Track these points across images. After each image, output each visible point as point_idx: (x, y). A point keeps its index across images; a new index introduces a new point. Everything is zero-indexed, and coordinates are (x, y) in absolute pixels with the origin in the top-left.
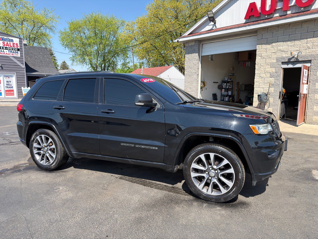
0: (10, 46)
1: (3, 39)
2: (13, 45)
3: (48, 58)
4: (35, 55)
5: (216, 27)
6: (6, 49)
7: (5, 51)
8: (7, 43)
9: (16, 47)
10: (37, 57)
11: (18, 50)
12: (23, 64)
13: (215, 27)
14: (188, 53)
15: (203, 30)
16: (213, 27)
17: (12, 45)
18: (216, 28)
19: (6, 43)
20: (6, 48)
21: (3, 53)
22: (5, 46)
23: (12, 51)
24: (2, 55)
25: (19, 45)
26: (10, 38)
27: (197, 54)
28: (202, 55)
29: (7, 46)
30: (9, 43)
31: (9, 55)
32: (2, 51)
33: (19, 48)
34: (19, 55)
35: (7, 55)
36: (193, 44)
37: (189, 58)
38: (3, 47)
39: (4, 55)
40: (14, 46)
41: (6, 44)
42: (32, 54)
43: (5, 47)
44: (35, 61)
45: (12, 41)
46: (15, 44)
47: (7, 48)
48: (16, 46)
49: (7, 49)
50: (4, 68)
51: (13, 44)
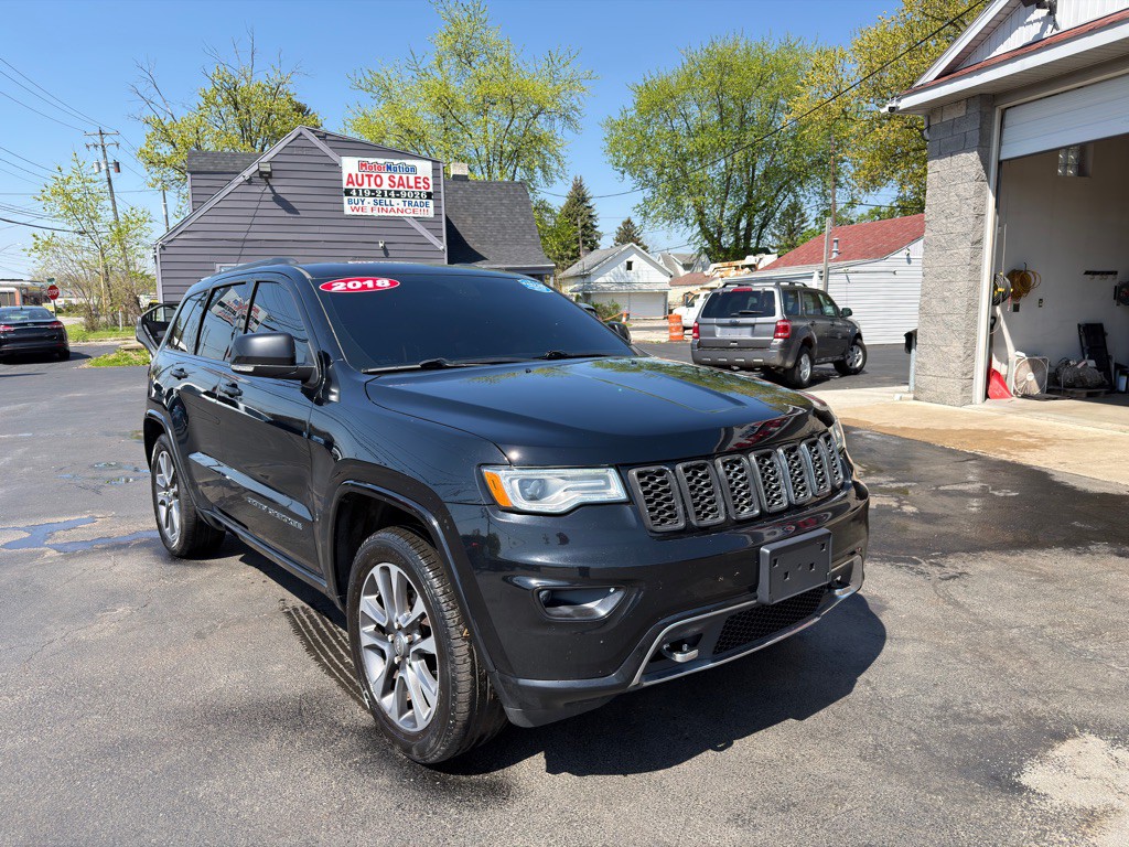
0: (409, 187)
1: (389, 168)
2: (416, 182)
3: (522, 215)
4: (487, 209)
5: (1056, 26)
6: (396, 197)
7: (394, 201)
8: (401, 178)
9: (423, 190)
10: (494, 213)
11: (429, 196)
12: (440, 237)
13: (1050, 27)
14: (940, 154)
15: (1002, 49)
16: (1043, 29)
17: (412, 183)
18: (1055, 32)
19: (397, 176)
20: (398, 194)
21: (390, 208)
22: (396, 189)
23: (414, 201)
24: (388, 214)
25: (431, 182)
26: (409, 162)
27: (974, 156)
28: (1003, 157)
29: (401, 188)
30: (404, 177)
31: (405, 214)
32: (388, 203)
33: (431, 190)
34: (431, 213)
35: (400, 214)
36: (960, 112)
37: (943, 174)
38: (389, 192)
39: (392, 214)
40: (418, 185)
41: (396, 180)
42: (480, 204)
43: (396, 192)
44: (486, 228)
45: (414, 169)
46: (421, 180)
47: (399, 192)
48: (422, 184)
49: (400, 197)
50: (391, 254)
51: (416, 178)
